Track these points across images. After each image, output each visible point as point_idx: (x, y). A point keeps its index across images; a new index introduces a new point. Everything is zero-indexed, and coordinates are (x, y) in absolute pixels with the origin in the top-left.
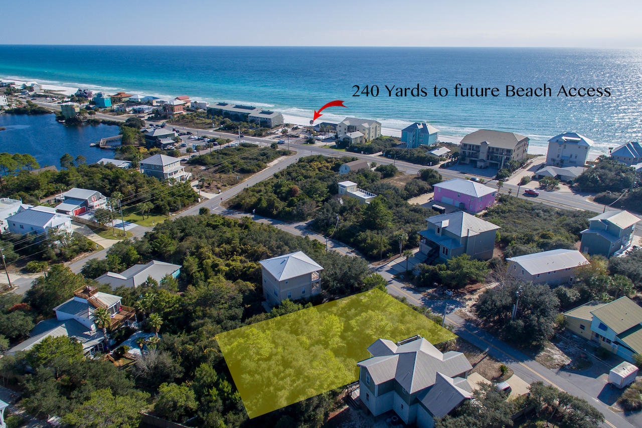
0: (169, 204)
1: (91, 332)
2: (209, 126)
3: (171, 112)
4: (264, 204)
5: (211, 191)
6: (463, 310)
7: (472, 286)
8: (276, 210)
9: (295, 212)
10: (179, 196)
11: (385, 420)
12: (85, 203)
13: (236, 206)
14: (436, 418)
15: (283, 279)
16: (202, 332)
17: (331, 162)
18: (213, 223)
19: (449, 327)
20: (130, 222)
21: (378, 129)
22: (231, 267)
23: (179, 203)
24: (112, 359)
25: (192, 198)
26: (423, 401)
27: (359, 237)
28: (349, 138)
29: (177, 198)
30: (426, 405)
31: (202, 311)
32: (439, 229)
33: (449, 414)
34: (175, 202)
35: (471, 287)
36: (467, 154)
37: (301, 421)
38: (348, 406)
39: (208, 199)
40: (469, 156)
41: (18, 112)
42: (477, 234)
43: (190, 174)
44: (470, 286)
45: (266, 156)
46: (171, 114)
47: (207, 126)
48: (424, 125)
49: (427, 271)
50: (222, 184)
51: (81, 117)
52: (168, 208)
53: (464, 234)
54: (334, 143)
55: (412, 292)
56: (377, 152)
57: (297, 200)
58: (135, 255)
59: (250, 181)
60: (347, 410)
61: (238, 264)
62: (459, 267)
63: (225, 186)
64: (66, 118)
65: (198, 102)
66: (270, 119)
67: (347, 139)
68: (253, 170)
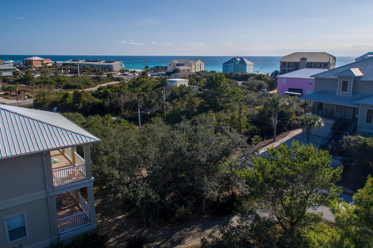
28: (178, 70)
48: (241, 58)
65: (58, 62)
66: (112, 66)
67: (176, 70)
68: (79, 86)
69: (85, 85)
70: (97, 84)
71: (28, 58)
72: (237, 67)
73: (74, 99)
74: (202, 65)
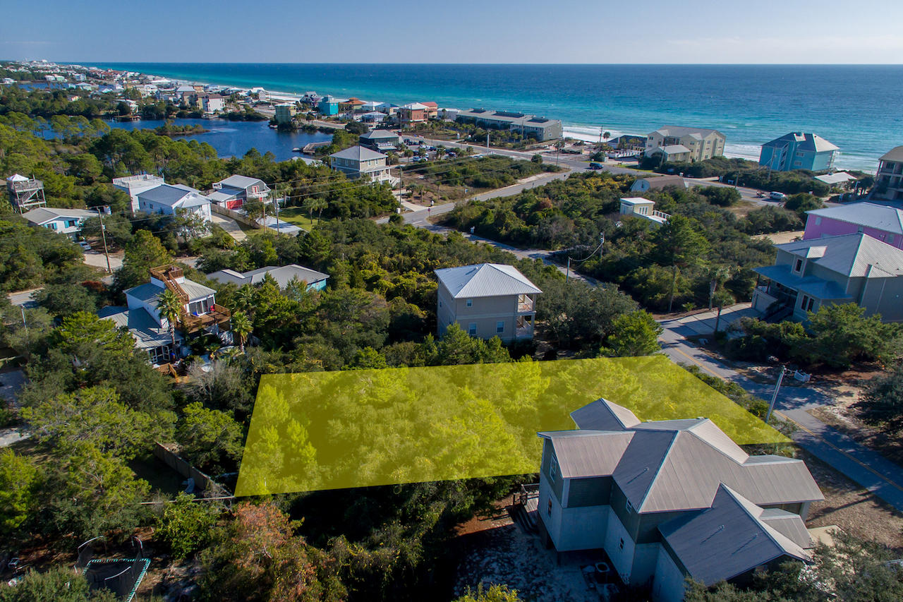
0: (352, 209)
1: (160, 329)
2: (454, 137)
3: (406, 120)
4: (490, 220)
5: (422, 203)
6: (829, 409)
7: (860, 374)
8: (506, 229)
9: (535, 233)
10: (368, 199)
11: (582, 568)
12: (243, 193)
13: (449, 222)
14: (694, 580)
15: (463, 296)
16: (301, 351)
17: (622, 180)
18: (401, 232)
19: (785, 425)
20: (292, 223)
21: (719, 144)
22: (398, 284)
23: (367, 208)
24: (174, 371)
25: (389, 207)
26: (670, 539)
27: (636, 274)
28: (661, 154)
29: (366, 201)
30: (676, 549)
31: (317, 324)
32: (800, 263)
33: (729, 581)
34: (360, 207)
35: (857, 376)
36: (892, 181)
37: (395, 516)
38: (513, 523)
39: (412, 211)
40: (896, 185)
41: (233, 117)
42: (891, 276)
43: (398, 180)
44: (856, 373)
45: (520, 170)
46: (406, 122)
47: (448, 137)
48: (809, 137)
49: (758, 332)
50: (440, 197)
51: (297, 123)
52: (349, 212)
53: (857, 271)
54: (636, 163)
55: (715, 365)
56: (710, 177)
57: (543, 215)
58: (273, 254)
59: (483, 196)
60: (509, 529)
61: (413, 281)
62: (833, 325)
63: (444, 199)
64: (280, 122)
65: (447, 110)
66: (542, 129)
67: (658, 153)
68: (493, 183)
69: (501, 182)
70: (516, 178)
71: (406, 106)
72: (794, 155)
73: (496, 220)
74: (718, 142)
